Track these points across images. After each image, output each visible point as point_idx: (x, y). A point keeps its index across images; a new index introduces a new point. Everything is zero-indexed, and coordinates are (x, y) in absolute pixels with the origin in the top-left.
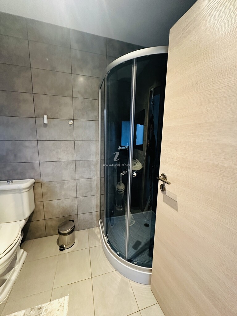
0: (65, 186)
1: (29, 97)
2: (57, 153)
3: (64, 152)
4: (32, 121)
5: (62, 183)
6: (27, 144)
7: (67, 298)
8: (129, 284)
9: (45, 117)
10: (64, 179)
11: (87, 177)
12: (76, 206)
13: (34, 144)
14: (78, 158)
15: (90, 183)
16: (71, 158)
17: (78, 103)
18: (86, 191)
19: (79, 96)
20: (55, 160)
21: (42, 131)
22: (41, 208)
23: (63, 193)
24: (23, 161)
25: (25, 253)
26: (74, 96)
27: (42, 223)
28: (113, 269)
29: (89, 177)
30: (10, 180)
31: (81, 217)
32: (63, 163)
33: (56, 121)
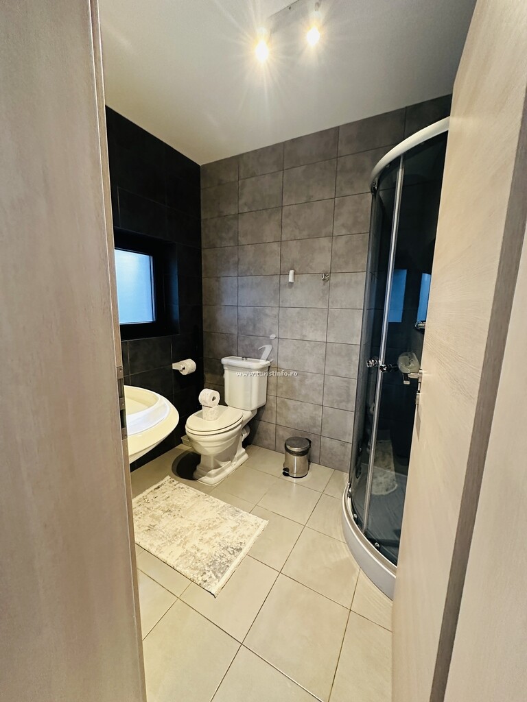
0: (308, 382)
1: (275, 247)
2: (302, 326)
3: (311, 327)
4: (276, 279)
5: (303, 375)
6: (267, 311)
7: (266, 522)
8: (357, 574)
9: (291, 272)
10: (306, 369)
11: (343, 375)
12: (320, 419)
13: (275, 311)
14: (331, 339)
15: (347, 387)
16: (320, 337)
17: (340, 244)
18: (338, 399)
19: (344, 232)
20: (298, 337)
21: (287, 293)
22: (274, 405)
23: (303, 392)
24: (261, 335)
25: (246, 456)
26: (335, 233)
27: (272, 427)
28: (342, 539)
29: (346, 375)
30: (245, 357)
31: (327, 442)
32: (307, 344)
33: (304, 278)
